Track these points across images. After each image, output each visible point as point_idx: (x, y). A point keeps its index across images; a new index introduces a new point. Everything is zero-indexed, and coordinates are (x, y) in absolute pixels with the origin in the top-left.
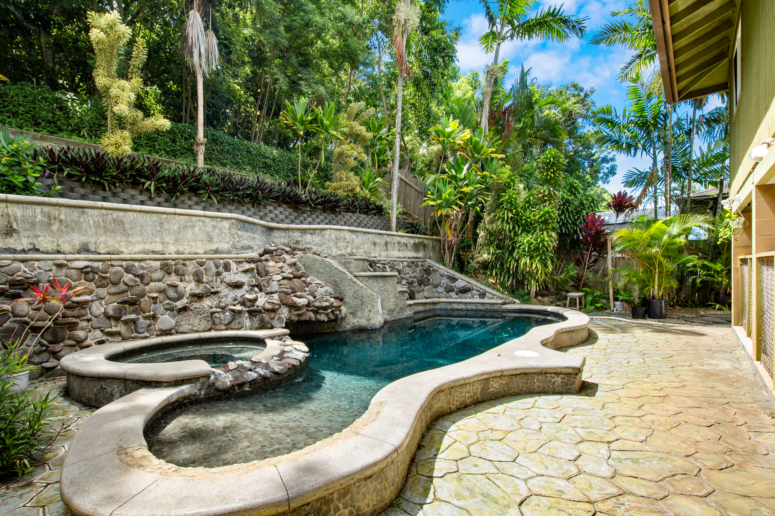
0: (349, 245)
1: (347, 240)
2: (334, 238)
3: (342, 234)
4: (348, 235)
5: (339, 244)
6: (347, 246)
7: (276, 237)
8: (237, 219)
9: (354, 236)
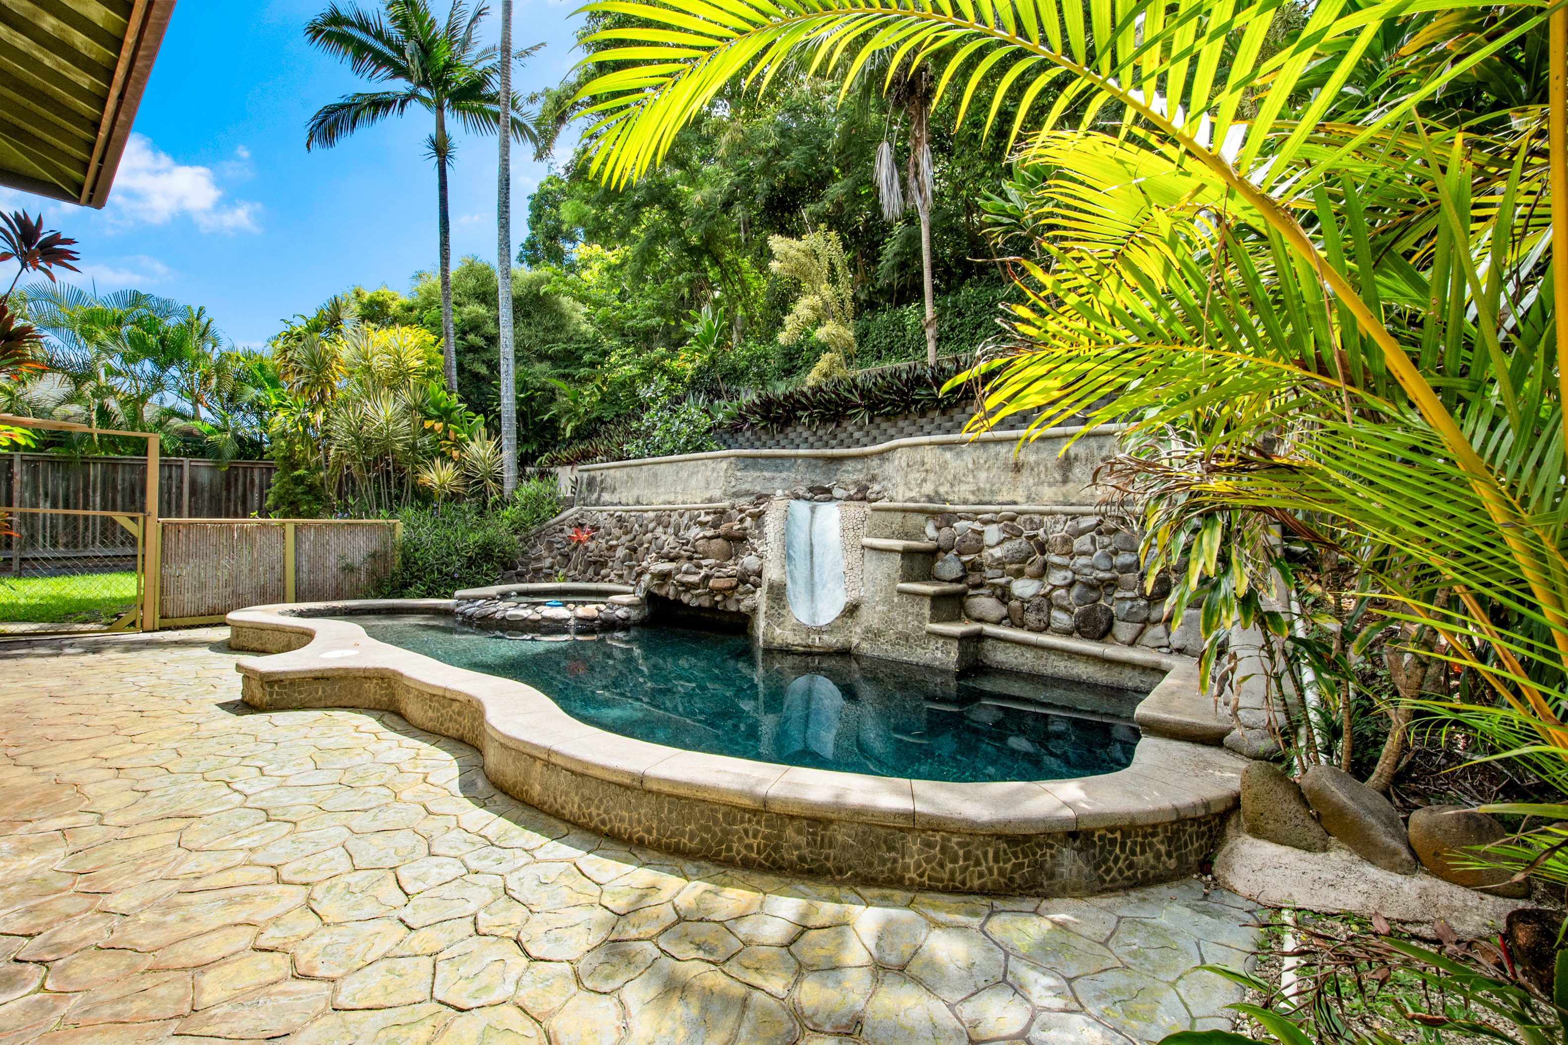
0: (931, 476)
1: (927, 467)
2: (904, 464)
3: (917, 455)
4: (931, 456)
5: (911, 476)
6: (924, 480)
7: (847, 472)
8: (738, 457)
9: (948, 455)
